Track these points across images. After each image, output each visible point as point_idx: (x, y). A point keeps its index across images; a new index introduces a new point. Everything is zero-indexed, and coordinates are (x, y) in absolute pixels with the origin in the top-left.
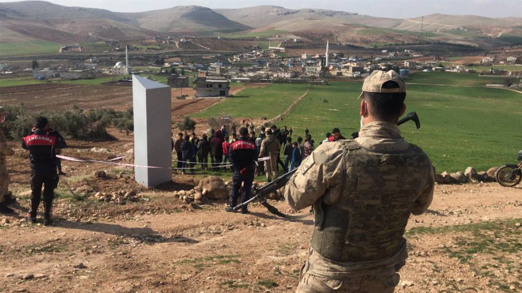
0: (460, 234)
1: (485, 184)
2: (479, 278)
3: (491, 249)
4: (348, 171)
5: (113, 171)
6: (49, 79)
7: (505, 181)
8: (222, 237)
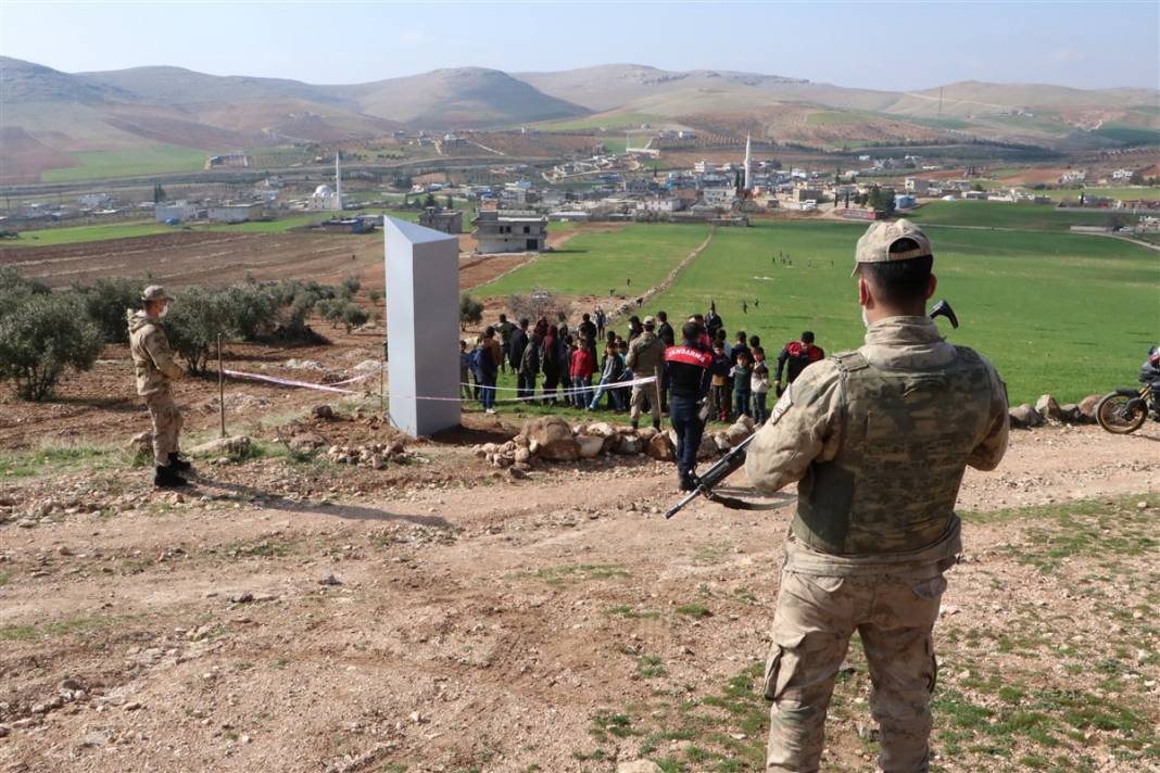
0: (1034, 523)
1: (1076, 428)
2: (1075, 600)
3: (1095, 550)
4: (850, 408)
5: (342, 405)
6: (188, 224)
7: (1114, 423)
8: (581, 533)
